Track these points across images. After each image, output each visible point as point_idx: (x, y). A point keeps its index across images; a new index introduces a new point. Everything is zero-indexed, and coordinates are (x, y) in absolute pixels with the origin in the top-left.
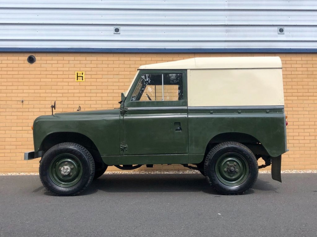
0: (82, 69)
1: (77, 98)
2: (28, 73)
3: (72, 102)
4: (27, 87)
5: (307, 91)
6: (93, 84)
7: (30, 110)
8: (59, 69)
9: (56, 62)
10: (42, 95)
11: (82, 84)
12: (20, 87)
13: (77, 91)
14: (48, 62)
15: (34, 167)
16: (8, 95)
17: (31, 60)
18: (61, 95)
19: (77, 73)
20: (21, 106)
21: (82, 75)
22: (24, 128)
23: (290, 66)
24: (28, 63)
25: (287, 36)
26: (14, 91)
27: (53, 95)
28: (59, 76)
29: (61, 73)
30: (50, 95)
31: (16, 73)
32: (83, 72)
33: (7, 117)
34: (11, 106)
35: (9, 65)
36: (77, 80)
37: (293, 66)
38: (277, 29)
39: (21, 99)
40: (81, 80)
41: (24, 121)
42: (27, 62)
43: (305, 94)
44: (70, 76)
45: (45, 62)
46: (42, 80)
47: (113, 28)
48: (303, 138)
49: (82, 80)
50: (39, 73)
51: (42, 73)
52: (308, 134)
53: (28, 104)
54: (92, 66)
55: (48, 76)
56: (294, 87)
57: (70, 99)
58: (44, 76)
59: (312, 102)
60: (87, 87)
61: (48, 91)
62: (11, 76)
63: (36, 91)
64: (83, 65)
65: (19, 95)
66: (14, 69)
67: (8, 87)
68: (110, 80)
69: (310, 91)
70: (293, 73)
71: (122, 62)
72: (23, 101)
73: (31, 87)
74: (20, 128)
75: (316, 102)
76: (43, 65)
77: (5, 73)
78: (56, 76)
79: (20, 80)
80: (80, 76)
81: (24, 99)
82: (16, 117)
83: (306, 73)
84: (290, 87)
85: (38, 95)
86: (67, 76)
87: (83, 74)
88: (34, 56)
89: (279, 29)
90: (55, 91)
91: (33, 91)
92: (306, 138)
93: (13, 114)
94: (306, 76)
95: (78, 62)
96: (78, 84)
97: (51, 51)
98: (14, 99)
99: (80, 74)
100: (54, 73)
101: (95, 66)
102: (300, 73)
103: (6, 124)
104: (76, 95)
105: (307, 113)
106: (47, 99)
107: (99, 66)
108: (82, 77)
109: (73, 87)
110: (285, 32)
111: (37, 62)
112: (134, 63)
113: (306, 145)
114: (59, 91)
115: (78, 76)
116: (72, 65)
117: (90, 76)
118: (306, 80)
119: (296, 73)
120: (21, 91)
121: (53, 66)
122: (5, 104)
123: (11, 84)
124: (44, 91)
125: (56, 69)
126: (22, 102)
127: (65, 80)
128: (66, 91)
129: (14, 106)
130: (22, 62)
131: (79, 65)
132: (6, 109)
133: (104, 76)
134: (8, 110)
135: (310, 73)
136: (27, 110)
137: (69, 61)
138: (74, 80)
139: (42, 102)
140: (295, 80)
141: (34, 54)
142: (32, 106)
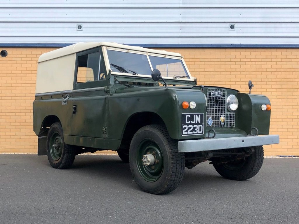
7: (3, 98)
8: (28, 62)
9: (25, 56)
10: (13, 85)
14: (18, 56)
15: (6, 148)
17: (4, 54)
18: (29, 85)
23: (239, 60)
24: (1, 57)
25: (237, 32)
27: (23, 85)
28: (28, 69)
29: (30, 65)
30: (20, 85)
37: (242, 60)
38: (228, 25)
45: (15, 56)
46: (13, 72)
47: (76, 25)
50: (10, 65)
51: (13, 65)
55: (18, 69)
56: (242, 80)
58: (15, 68)
61: (18, 82)
63: (8, 82)
70: (242, 66)
73: (4, 78)
76: (13, 59)
78: (25, 69)
83: (255, 66)
84: (239, 80)
85: (10, 85)
88: (6, 50)
89: (230, 26)
90: (25, 82)
91: (5, 82)
94: (255, 70)
97: (20, 46)
100: (23, 65)
102: (249, 66)
106: (17, 88)
110: (236, 28)
111: (8, 56)
114: (27, 82)
118: (254, 73)
119: (245, 66)
121: (23, 60)
124: (15, 82)
125: (25, 62)
127: (33, 72)
135: (258, 66)
139: (13, 91)
140: (244, 73)
141: (5, 49)
142: (5, 95)
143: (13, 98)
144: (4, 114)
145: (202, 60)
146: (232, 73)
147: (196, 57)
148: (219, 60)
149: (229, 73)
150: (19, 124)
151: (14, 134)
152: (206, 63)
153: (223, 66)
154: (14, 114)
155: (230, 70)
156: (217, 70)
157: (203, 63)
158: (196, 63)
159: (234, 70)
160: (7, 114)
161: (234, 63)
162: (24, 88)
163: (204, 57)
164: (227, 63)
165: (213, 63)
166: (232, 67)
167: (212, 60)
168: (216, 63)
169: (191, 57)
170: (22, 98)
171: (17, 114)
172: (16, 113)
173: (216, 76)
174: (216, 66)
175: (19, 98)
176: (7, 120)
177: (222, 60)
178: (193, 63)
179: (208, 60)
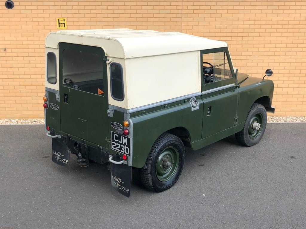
0: (63, 15)
2: (7, 19)
4: (8, 35)
5: (296, 38)
7: (14, 58)
8: (40, 15)
9: (35, 7)
10: (24, 43)
14: (27, 7)
17: (9, 5)
19: (59, 20)
20: (4, 54)
21: (63, 22)
22: (10, 76)
23: (282, 11)
24: (7, 9)
27: (36, 43)
28: (40, 23)
29: (42, 19)
30: (32, 43)
32: (65, 18)
36: (59, 27)
37: (285, 11)
39: (3, 47)
40: (63, 27)
41: (9, 69)
42: (5, 7)
43: (294, 42)
44: (52, 23)
45: (24, 7)
46: (23, 27)
48: (286, 86)
49: (64, 27)
50: (19, 19)
51: (23, 19)
52: (292, 82)
53: (11, 52)
54: (74, 11)
55: (28, 23)
56: (284, 34)
58: (25, 23)
59: (301, 50)
61: (30, 39)
63: (18, 39)
64: (65, 11)
65: (1, 43)
68: (93, 27)
69: (300, 38)
70: (285, 19)
71: (105, 7)
72: (6, 49)
73: (12, 35)
74: (6, 77)
75: (304, 50)
76: (22, 11)
78: (36, 23)
81: (7, 47)
83: (298, 19)
84: (280, 34)
85: (20, 43)
86: (48, 23)
87: (65, 20)
88: (12, 1)
90: (37, 39)
91: (14, 39)
92: (290, 86)
94: (298, 23)
95: (59, 7)
99: (61, 20)
100: (34, 19)
101: (77, 11)
102: (292, 19)
105: (294, 61)
106: (30, 47)
108: (64, 23)
111: (15, 7)
112: (118, 8)
113: (289, 93)
114: (41, 39)
115: (60, 23)
116: (53, 11)
117: (71, 23)
118: (297, 26)
119: (288, 19)
120: (3, 39)
121: (33, 12)
124: (25, 39)
125: (36, 15)
126: (5, 51)
127: (46, 27)
131: (60, 11)
133: (87, 23)
135: (302, 19)
136: (10, 58)
137: (49, 7)
138: (56, 27)
139: (25, 50)
140: (286, 27)
142: (15, 55)
143: (25, 58)
144: (18, 77)
145: (241, 11)
146: (274, 27)
147: (235, 7)
148: (260, 11)
149: (269, 27)
150: (35, 87)
151: (30, 98)
152: (246, 15)
153: (264, 19)
154: (29, 77)
155: (271, 23)
156: (257, 23)
157: (242, 15)
158: (234, 15)
159: (275, 23)
160: (21, 77)
161: (276, 15)
162: (38, 47)
163: (243, 7)
164: (269, 15)
165: (253, 15)
166: (274, 19)
167: (252, 11)
168: (257, 15)
169: (230, 7)
171: (32, 76)
172: (30, 75)
173: (256, 30)
174: (256, 19)
175: (33, 58)
176: (22, 84)
177: (263, 11)
178: (231, 15)
179: (248, 11)
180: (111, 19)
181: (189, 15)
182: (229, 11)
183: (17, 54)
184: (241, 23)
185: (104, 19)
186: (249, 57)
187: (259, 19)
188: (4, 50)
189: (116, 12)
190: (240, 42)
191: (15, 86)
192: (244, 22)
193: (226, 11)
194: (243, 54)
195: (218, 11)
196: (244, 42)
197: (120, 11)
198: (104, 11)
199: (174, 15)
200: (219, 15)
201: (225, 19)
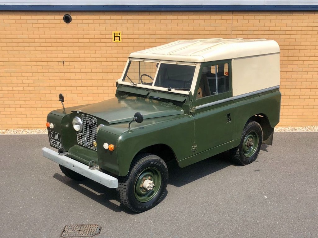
0: (119, 29)
1: (115, 59)
2: (65, 33)
3: (111, 63)
4: (66, 48)
6: (130, 44)
7: (72, 71)
8: (96, 29)
9: (92, 21)
10: (81, 56)
11: (119, 44)
12: (59, 48)
13: (115, 52)
14: (84, 21)
16: (49, 56)
17: (67, 20)
18: (99, 56)
19: (114, 33)
20: (62, 67)
21: (118, 36)
22: (68, 88)
24: (65, 22)
26: (54, 52)
27: (92, 56)
28: (96, 37)
29: (98, 33)
30: (89, 56)
31: (54, 33)
32: (120, 32)
33: (51, 78)
34: (53, 66)
35: (46, 25)
36: (115, 40)
39: (61, 60)
40: (118, 41)
41: (67, 81)
42: (63, 21)
44: (107, 36)
45: (81, 21)
46: (80, 40)
49: (120, 40)
50: (76, 33)
51: (80, 33)
53: (69, 65)
54: (128, 25)
55: (85, 36)
57: (108, 59)
58: (82, 36)
60: (125, 48)
61: (86, 52)
62: (49, 37)
63: (75, 52)
64: (120, 25)
65: (60, 56)
66: (52, 29)
67: (48, 48)
68: (146, 40)
71: (159, 21)
72: (64, 62)
73: (70, 48)
76: (79, 25)
77: (43, 33)
78: (93, 37)
79: (59, 40)
80: (117, 37)
81: (65, 60)
82: (58, 78)
85: (77, 56)
86: (104, 37)
87: (120, 34)
88: (70, 15)
90: (94, 52)
91: (72, 52)
93: (56, 74)
95: (114, 21)
96: (115, 44)
98: (54, 60)
99: (117, 34)
100: (91, 33)
101: (131, 25)
103: (50, 85)
104: (114, 56)
106: (87, 60)
107: (135, 25)
108: (119, 37)
109: (110, 48)
111: (73, 21)
112: (171, 22)
114: (97, 52)
115: (115, 37)
116: (109, 25)
117: (126, 37)
120: (61, 52)
121: (89, 26)
122: (47, 65)
123: (49, 44)
124: (83, 52)
125: (93, 29)
127: (102, 40)
128: (104, 52)
129: (55, 67)
130: (58, 21)
131: (115, 25)
132: (48, 70)
133: (141, 37)
134: (50, 70)
136: (68, 71)
137: (105, 21)
138: (111, 40)
139: (82, 63)
141: (69, 13)
142: (73, 67)
143: (83, 71)
144: (75, 88)
145: (288, 25)
147: (283, 21)
148: (306, 25)
149: (315, 40)
152: (293, 29)
153: (310, 32)
154: (85, 88)
155: (316, 36)
156: (303, 36)
157: (289, 29)
158: (282, 29)
160: (78, 88)
162: (94, 59)
163: (290, 21)
164: (315, 28)
167: (299, 25)
168: (304, 29)
169: (278, 21)
170: (93, 71)
171: (89, 88)
172: (87, 87)
173: (302, 44)
174: (303, 32)
175: (90, 71)
176: (79, 95)
177: (310, 25)
178: (279, 28)
179: (295, 25)
180: (164, 33)
181: (239, 28)
182: (277, 25)
183: (75, 67)
184: (288, 36)
185: (157, 33)
186: (294, 70)
187: (305, 32)
188: (62, 62)
189: (169, 25)
190: (286, 55)
191: (73, 98)
192: (291, 35)
193: (274, 25)
194: (289, 66)
195: (266, 25)
196: (290, 55)
197: (173, 25)
198: (157, 25)
199: (225, 29)
200: (267, 29)
201: (273, 32)
